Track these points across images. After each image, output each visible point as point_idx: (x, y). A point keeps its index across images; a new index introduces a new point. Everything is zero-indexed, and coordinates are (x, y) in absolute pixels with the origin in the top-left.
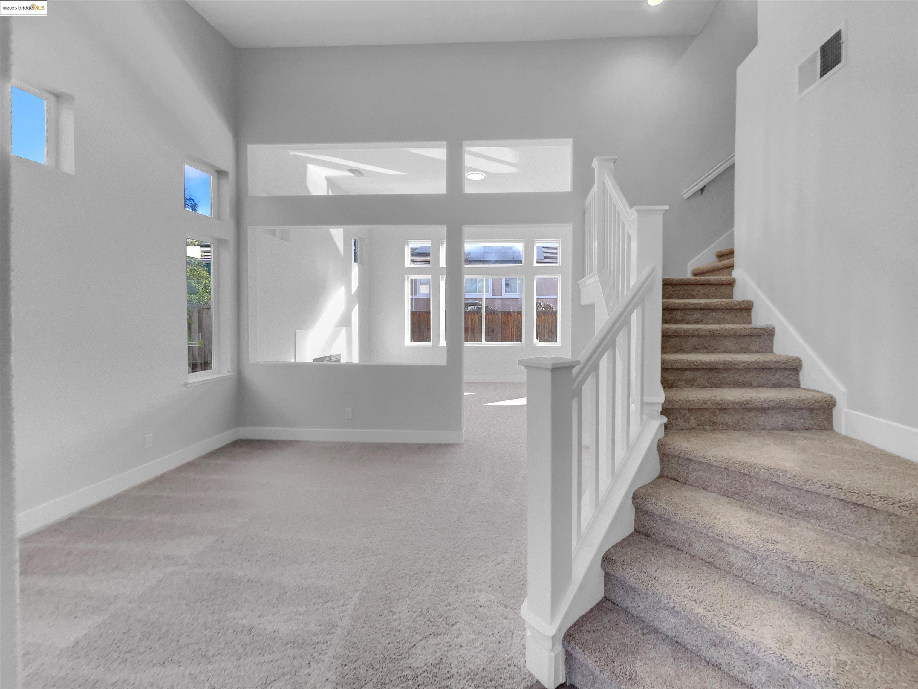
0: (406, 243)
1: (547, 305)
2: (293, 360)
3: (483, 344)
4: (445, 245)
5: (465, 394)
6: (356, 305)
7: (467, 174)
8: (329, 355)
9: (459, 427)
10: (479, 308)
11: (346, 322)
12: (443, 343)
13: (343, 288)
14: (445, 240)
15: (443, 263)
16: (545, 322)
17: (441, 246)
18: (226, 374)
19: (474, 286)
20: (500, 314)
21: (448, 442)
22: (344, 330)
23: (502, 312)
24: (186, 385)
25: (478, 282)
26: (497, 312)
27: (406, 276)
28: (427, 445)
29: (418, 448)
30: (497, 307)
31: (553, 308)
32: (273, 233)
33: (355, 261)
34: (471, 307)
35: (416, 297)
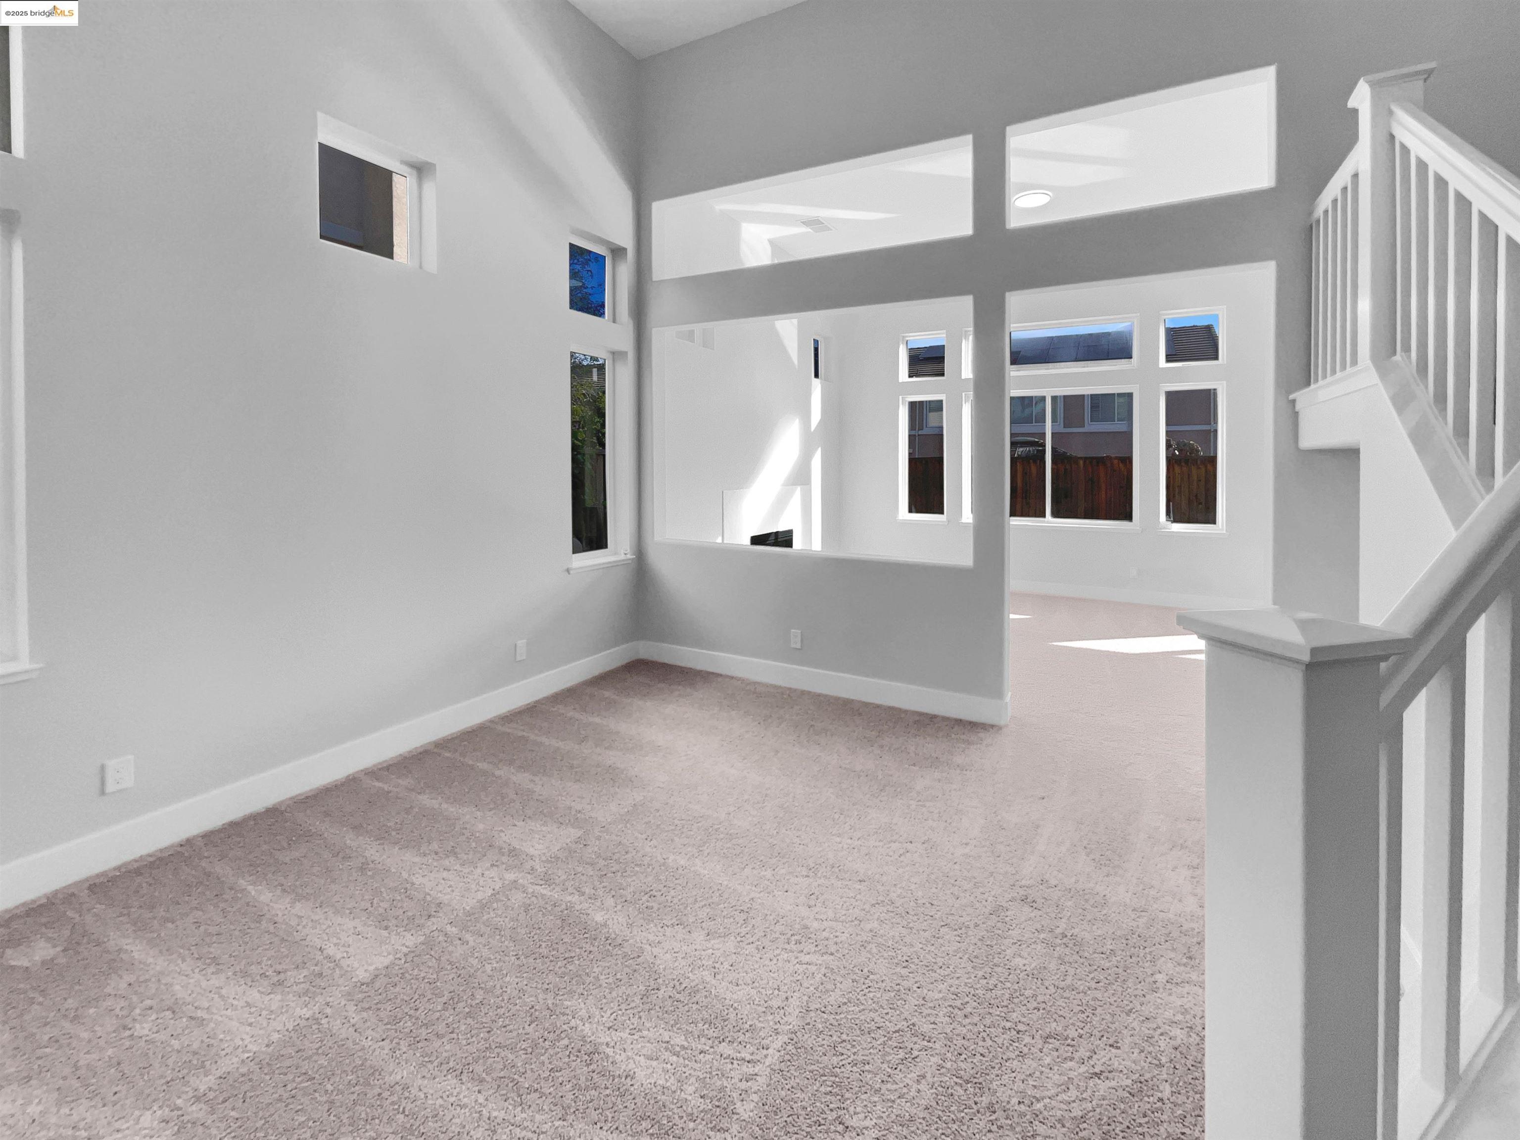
0: (901, 338)
1: (1185, 445)
2: (719, 540)
3: (1048, 522)
4: (971, 338)
5: (1012, 616)
6: (816, 449)
7: (1015, 198)
8: (775, 531)
9: (997, 692)
10: (1038, 451)
11: (801, 477)
12: (967, 516)
13: (797, 421)
14: (971, 329)
15: (967, 371)
16: (1182, 479)
17: (964, 341)
18: (623, 557)
19: (1027, 411)
20: (1081, 462)
21: (974, 718)
22: (798, 491)
23: (1085, 459)
24: (568, 571)
25: (1036, 404)
26: (1076, 460)
27: (900, 397)
28: (933, 718)
29: (915, 722)
30: (1077, 450)
31: (1198, 451)
32: (690, 336)
33: (817, 375)
34: (1021, 449)
35: (920, 432)
